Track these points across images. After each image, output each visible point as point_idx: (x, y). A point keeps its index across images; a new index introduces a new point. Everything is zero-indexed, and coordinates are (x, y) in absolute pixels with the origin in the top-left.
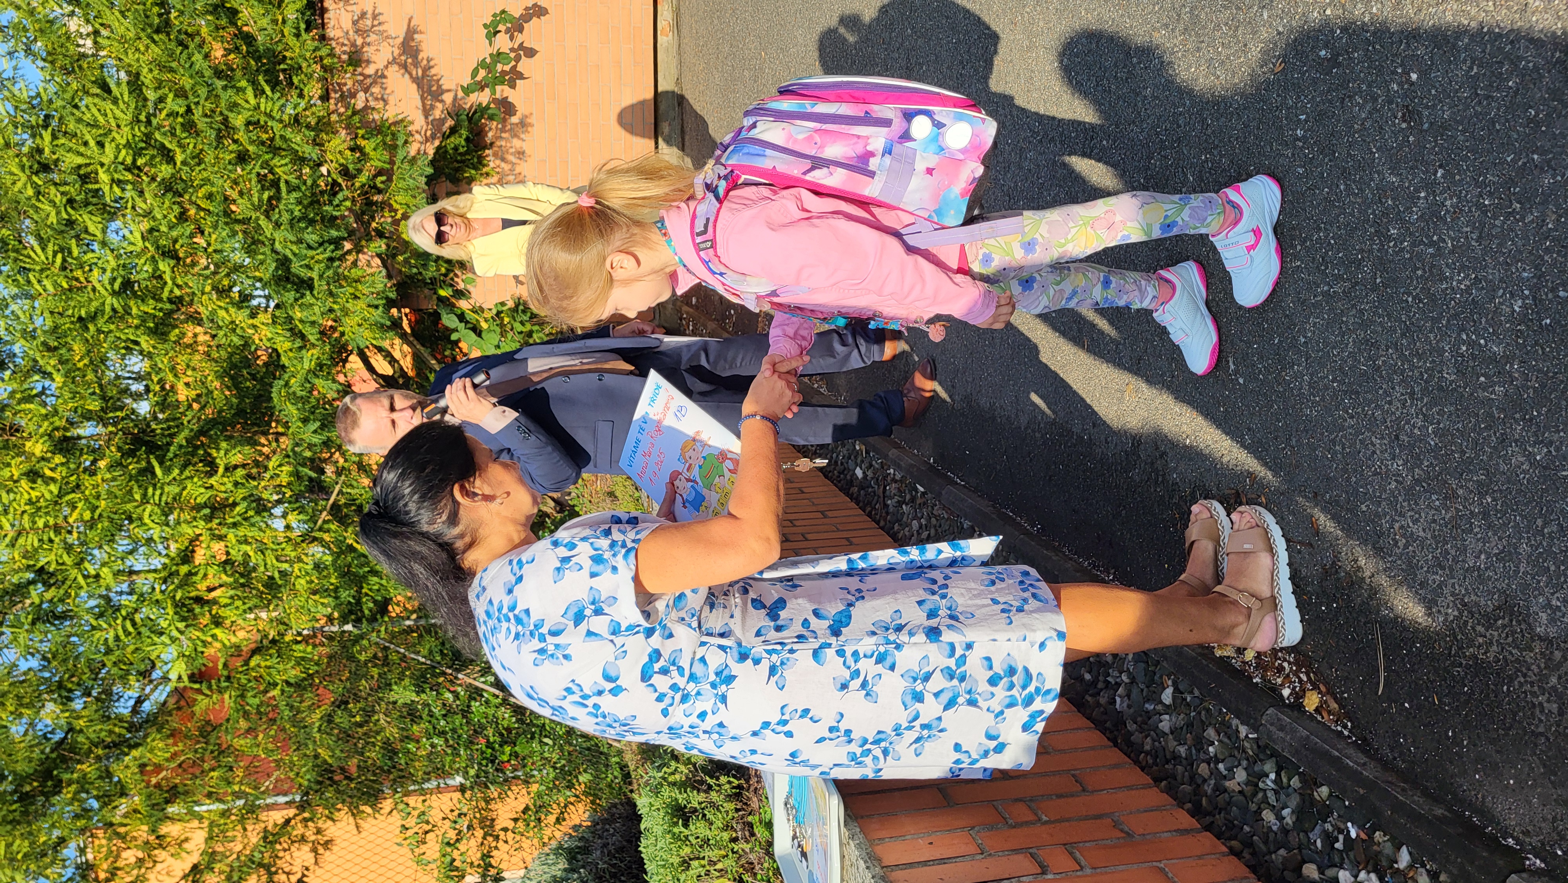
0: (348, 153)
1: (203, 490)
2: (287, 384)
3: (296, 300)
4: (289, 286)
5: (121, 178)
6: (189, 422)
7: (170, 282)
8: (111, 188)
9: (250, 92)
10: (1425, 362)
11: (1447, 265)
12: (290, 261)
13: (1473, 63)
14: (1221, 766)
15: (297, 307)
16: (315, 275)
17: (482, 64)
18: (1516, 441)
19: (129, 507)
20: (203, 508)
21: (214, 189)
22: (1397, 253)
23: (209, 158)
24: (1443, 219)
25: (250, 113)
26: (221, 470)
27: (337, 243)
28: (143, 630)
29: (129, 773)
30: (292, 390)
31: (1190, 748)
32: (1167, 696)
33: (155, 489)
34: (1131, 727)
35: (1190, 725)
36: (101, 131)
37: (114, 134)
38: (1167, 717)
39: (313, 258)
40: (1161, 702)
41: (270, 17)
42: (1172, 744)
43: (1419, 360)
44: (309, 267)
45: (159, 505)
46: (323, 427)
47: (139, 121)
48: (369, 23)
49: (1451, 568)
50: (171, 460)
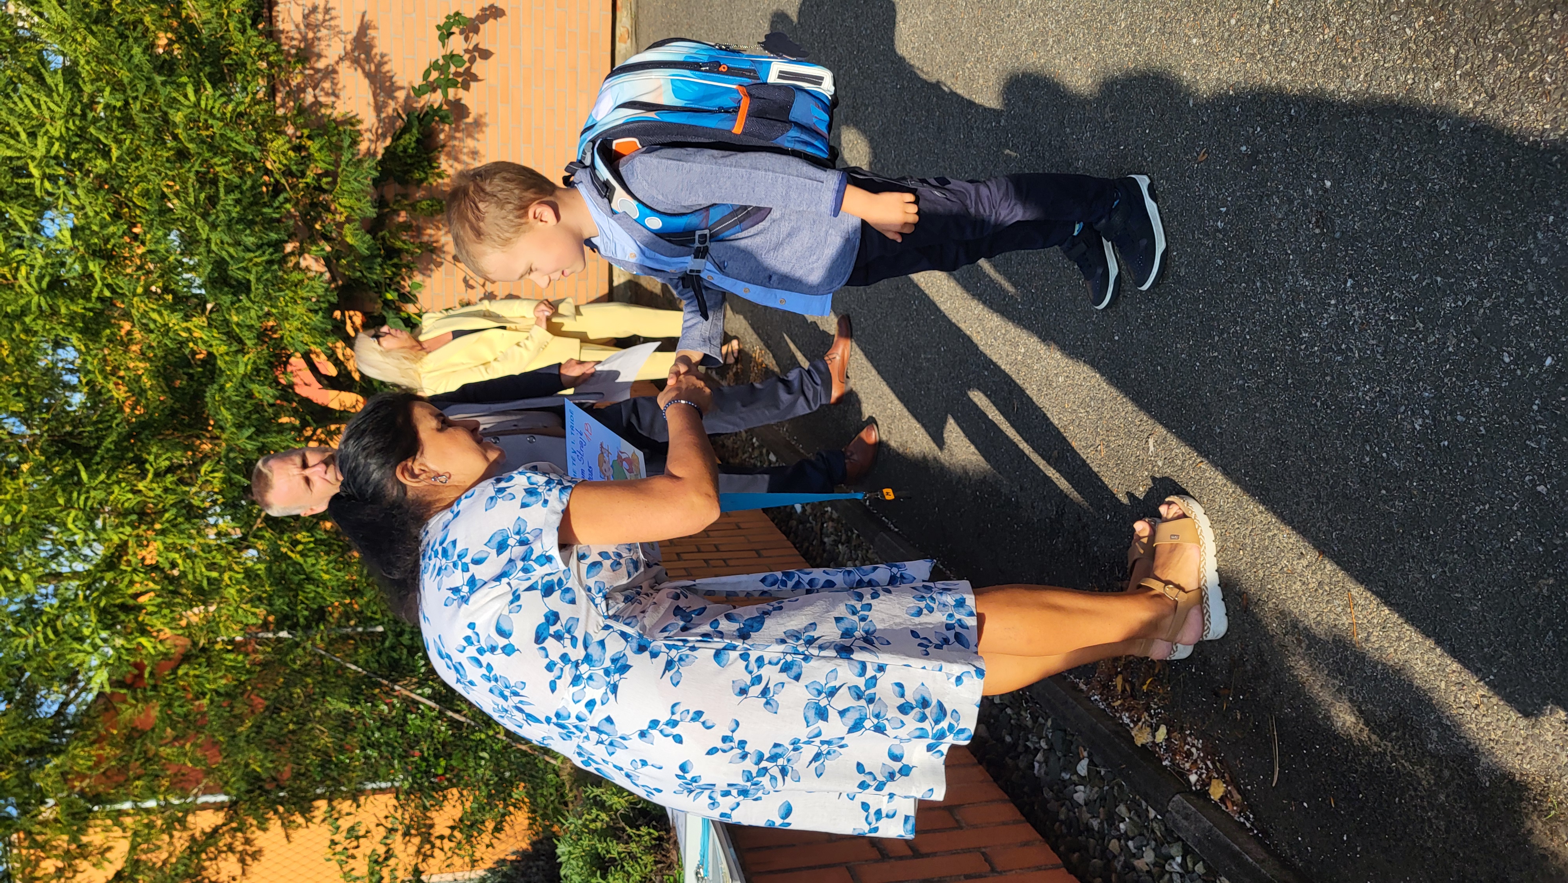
0: (291, 154)
1: (130, 496)
2: (222, 389)
3: (233, 303)
4: (226, 289)
5: (52, 172)
6: (117, 425)
7: (99, 283)
8: (42, 183)
9: (190, 90)
10: (1331, 468)
11: (1354, 374)
12: (228, 263)
13: (1383, 178)
14: (1130, 843)
15: (233, 312)
16: (252, 278)
17: (435, 66)
18: (1413, 557)
19: (52, 511)
20: (130, 514)
21: (150, 187)
22: (1308, 356)
23: (147, 155)
24: (1351, 329)
25: (190, 110)
26: (150, 476)
27: (278, 245)
28: (65, 636)
29: (49, 781)
30: (227, 394)
31: (1101, 823)
32: (1082, 768)
33: (79, 495)
34: (1048, 794)
35: (1103, 798)
36: (34, 123)
37: (48, 126)
38: (1081, 788)
39: (251, 260)
40: (1076, 773)
41: (214, 10)
42: (1086, 816)
43: (1326, 464)
44: (246, 270)
45: (84, 510)
46: (258, 432)
47: (74, 114)
48: (320, 17)
49: (1349, 676)
50: (98, 464)
